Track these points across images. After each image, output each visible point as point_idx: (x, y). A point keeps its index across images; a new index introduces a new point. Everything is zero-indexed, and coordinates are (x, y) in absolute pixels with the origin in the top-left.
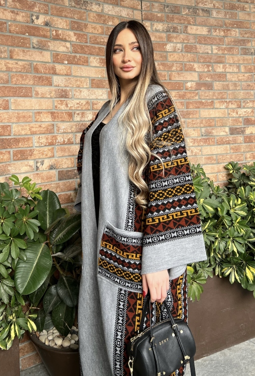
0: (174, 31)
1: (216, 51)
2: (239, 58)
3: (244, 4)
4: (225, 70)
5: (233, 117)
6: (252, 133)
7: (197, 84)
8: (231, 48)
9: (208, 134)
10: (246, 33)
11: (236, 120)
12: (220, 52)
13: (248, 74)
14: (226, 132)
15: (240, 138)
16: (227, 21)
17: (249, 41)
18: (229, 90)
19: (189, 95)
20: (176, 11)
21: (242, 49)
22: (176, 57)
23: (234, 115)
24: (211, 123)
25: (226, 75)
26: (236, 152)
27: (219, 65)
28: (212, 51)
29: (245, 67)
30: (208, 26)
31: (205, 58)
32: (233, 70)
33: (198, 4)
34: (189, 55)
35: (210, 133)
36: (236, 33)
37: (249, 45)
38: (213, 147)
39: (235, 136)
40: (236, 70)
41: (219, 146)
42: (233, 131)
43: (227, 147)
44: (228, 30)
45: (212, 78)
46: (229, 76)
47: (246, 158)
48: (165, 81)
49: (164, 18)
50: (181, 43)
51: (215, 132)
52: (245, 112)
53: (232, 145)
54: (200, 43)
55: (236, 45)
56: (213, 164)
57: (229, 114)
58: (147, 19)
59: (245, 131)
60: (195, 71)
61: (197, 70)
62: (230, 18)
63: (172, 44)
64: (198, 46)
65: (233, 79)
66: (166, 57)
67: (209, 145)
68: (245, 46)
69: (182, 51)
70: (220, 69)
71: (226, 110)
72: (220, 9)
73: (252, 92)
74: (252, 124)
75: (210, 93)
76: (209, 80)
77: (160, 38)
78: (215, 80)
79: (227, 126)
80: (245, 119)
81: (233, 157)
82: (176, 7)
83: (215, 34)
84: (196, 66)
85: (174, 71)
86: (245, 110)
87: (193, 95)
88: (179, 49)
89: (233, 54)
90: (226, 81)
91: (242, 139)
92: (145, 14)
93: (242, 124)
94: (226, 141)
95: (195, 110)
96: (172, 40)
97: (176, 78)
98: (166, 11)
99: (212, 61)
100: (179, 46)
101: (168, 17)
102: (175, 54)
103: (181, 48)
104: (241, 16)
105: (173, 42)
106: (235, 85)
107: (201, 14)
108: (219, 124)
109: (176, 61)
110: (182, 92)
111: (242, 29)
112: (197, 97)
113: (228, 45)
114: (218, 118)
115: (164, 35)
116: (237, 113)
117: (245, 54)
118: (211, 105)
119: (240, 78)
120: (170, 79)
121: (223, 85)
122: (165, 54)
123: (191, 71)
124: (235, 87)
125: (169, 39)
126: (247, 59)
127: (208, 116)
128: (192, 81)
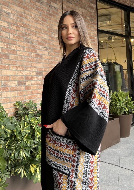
1: (12, 37)
2: (23, 43)
3: (27, 15)
4: (16, 49)
5: (20, 76)
6: (29, 85)
8: (20, 37)
9: (6, 85)
10: (27, 31)
11: (21, 77)
12: (14, 38)
13: (28, 53)
14: (16, 84)
15: (23, 88)
16: (18, 22)
17: (29, 36)
18: (18, 60)
21: (26, 39)
23: (20, 74)
24: (7, 79)
25: (17, 52)
26: (20, 96)
27: (13, 45)
28: (10, 37)
29: (27, 49)
30: (8, 22)
31: (6, 40)
32: (20, 49)
33: (2, 8)
35: (7, 84)
36: (22, 30)
37: (29, 38)
38: (8, 93)
39: (21, 86)
40: (22, 50)
41: (11, 92)
42: (20, 83)
43: (16, 93)
44: (19, 27)
45: (9, 52)
46: (18, 53)
47: (26, 99)
51: (9, 84)
52: (26, 73)
53: (18, 92)
54: (3, 31)
55: (23, 36)
56: (8, 103)
57: (18, 74)
59: (26, 83)
62: (20, 21)
64: (1, 32)
65: (21, 55)
67: (6, 91)
68: (27, 37)
70: (13, 48)
71: (16, 71)
72: (15, 14)
73: (30, 63)
74: (29, 80)
75: (8, 61)
76: (7, 53)
78: (11, 54)
79: (17, 81)
80: (26, 77)
81: (19, 98)
83: (11, 28)
86: (26, 72)
89: (21, 41)
90: (17, 55)
91: (24, 88)
93: (24, 80)
94: (16, 89)
99: (9, 43)
104: (25, 21)
106: (21, 58)
107: (4, 15)
108: (12, 79)
111: (26, 29)
113: (19, 35)
114: (12, 75)
116: (22, 73)
117: (27, 42)
118: (8, 68)
119: (24, 54)
121: (15, 57)
124: (21, 59)
126: (28, 45)
127: (6, 74)
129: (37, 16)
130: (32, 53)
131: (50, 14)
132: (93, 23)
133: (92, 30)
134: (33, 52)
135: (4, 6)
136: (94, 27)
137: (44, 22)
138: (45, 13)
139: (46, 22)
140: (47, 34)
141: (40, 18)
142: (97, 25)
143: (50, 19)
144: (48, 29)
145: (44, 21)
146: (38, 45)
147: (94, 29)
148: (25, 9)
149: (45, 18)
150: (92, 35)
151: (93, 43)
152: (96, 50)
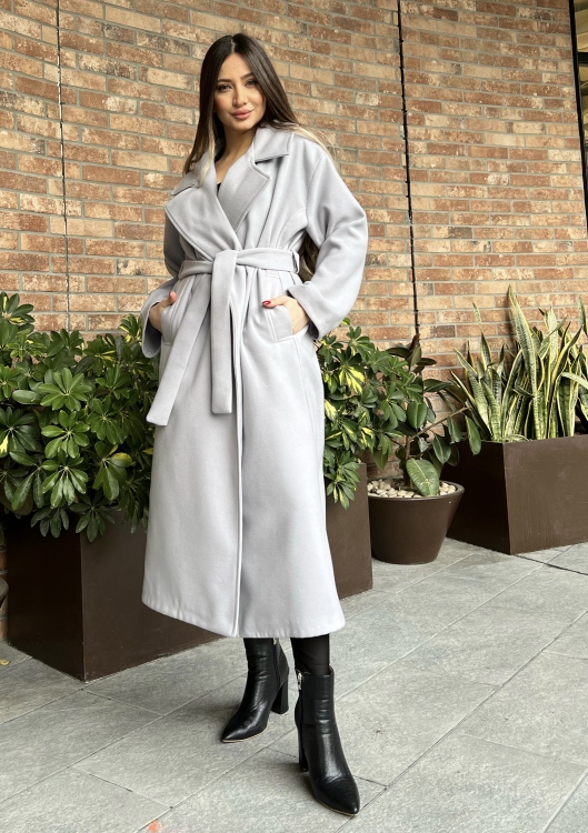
0: (120, 75)
7: (166, 177)
19: (151, 197)
20: (125, 38)
22: (125, 122)
33: (167, 30)
34: (151, 122)
48: (105, 166)
49: (102, 48)
50: (134, 97)
54: (172, 103)
58: (69, 45)
60: (162, 154)
61: (166, 152)
63: (118, 99)
64: (167, 107)
66: (106, 122)
69: (137, 113)
77: (95, 83)
82: (125, 30)
84: (164, 144)
85: (121, 149)
87: (158, 198)
88: (130, 110)
92: (65, 36)
96: (118, 90)
97: (126, 162)
98: (107, 35)
100: (131, 103)
101: (109, 47)
102: (124, 117)
103: (135, 108)
105: (119, 95)
107: (173, 50)
109: (125, 131)
110: (137, 191)
115: (102, 79)
120: (114, 164)
122: (103, 115)
123: (154, 152)
125: (112, 89)
128: (155, 171)
129: (290, 36)
131: (345, 24)
132: (551, 30)
133: (544, 61)
135: (172, 23)
136: (554, 44)
137: (321, 57)
138: (321, 22)
139: (328, 54)
140: (332, 98)
141: (303, 44)
142: (568, 36)
143: (346, 42)
144: (337, 77)
145: (319, 50)
147: (554, 53)
148: (244, 20)
149: (325, 38)
150: (546, 78)
151: (549, 112)
152: (570, 140)
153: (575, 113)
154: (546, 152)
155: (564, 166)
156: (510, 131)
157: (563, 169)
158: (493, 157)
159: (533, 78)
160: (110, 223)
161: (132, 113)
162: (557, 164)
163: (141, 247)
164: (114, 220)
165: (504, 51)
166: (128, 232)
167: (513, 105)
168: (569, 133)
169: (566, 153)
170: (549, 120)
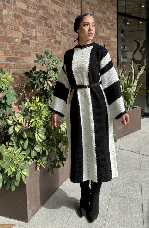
0: (7, 2)
1: (32, 21)
2: (43, 28)
4: (37, 34)
7: (21, 40)
8: (40, 21)
10: (46, 14)
12: (34, 23)
13: (48, 39)
16: (37, 4)
17: (48, 19)
18: (38, 46)
19: (17, 47)
21: (45, 23)
22: (9, 20)
27: (33, 30)
28: (30, 21)
29: (46, 34)
30: (27, 4)
31: (26, 25)
32: (40, 35)
34: (17, 20)
36: (41, 13)
37: (48, 22)
40: (42, 35)
44: (38, 10)
46: (38, 38)
48: (3, 35)
50: (12, 11)
54: (23, 13)
55: (42, 20)
60: (20, 32)
63: (6, 11)
64: (22, 15)
65: (41, 41)
66: (3, 19)
68: (46, 21)
70: (34, 34)
75: (29, 47)
76: (28, 39)
78: (32, 40)
83: (31, 10)
84: (20, 28)
85: (8, 29)
87: (19, 47)
88: (10, 15)
89: (40, 25)
90: (37, 41)
95: (21, 57)
96: (7, 8)
97: (10, 35)
99: (30, 27)
100: (11, 13)
102: (8, 18)
103: (12, 15)
104: (44, 3)
109: (9, 23)
110: (13, 45)
111: (45, 11)
112: (22, 49)
113: (38, 19)
115: (1, 3)
117: (47, 26)
118: (30, 55)
119: (44, 40)
120: (5, 35)
121: (36, 43)
123: (18, 31)
124: (42, 45)
125: (5, 7)
126: (47, 30)
127: (28, 62)
128: (18, 38)
130: (51, 40)
132: (113, 5)
133: (111, 13)
134: (53, 38)
136: (113, 9)
137: (63, 4)
140: (65, 17)
142: (116, 7)
144: (66, 11)
145: (62, 2)
146: (57, 29)
147: (113, 12)
150: (111, 18)
151: (112, 27)
152: (115, 36)
153: (116, 28)
154: (110, 38)
155: (114, 42)
156: (104, 32)
157: (113, 43)
158: (100, 39)
159: (109, 17)
160: (4, 56)
161: (11, 16)
162: (112, 42)
163: (14, 65)
164: (6, 55)
165: (103, 9)
166: (10, 59)
167: (104, 25)
168: (115, 34)
169: (114, 39)
170: (111, 29)
